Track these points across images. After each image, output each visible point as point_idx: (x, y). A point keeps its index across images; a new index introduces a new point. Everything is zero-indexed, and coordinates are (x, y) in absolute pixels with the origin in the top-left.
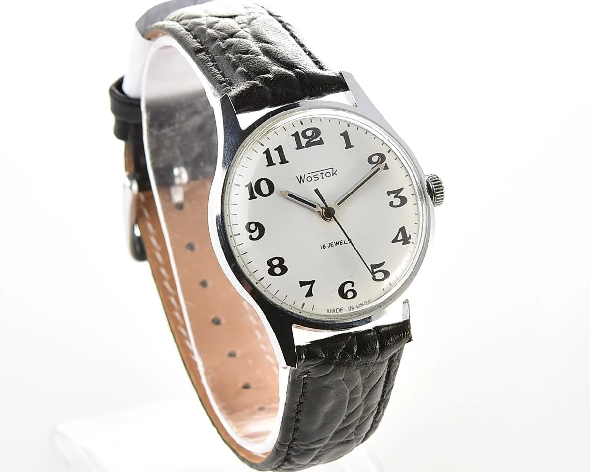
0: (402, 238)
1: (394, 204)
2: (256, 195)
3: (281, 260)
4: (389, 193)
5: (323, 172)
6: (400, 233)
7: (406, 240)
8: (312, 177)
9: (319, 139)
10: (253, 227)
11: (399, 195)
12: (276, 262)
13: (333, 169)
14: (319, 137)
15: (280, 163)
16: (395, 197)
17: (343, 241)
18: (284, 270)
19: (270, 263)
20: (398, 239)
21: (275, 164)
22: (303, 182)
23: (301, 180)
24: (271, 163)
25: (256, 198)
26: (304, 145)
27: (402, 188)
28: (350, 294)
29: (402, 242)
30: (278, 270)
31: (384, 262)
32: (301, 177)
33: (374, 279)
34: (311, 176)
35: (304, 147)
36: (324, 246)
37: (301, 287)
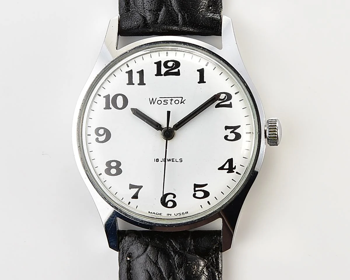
0: (228, 167)
1: (228, 138)
2: (111, 106)
3: (119, 163)
4: (227, 128)
5: (173, 99)
6: (228, 164)
7: (231, 169)
8: (163, 102)
9: (177, 71)
10: (101, 132)
11: (235, 131)
12: (114, 164)
13: (182, 98)
14: (177, 69)
15: (138, 84)
16: (231, 132)
17: (175, 160)
18: (119, 172)
19: (108, 163)
20: (224, 168)
21: (134, 84)
22: (154, 103)
23: (152, 101)
24: (131, 83)
25: (111, 109)
26: (163, 73)
27: (240, 126)
28: (170, 204)
29: (228, 171)
30: (114, 171)
31: (207, 184)
32: (153, 99)
33: (194, 196)
34: (162, 100)
35: (162, 75)
36: (157, 160)
37: (130, 189)
